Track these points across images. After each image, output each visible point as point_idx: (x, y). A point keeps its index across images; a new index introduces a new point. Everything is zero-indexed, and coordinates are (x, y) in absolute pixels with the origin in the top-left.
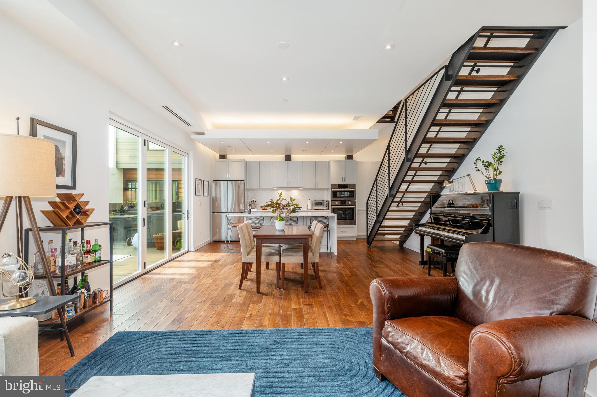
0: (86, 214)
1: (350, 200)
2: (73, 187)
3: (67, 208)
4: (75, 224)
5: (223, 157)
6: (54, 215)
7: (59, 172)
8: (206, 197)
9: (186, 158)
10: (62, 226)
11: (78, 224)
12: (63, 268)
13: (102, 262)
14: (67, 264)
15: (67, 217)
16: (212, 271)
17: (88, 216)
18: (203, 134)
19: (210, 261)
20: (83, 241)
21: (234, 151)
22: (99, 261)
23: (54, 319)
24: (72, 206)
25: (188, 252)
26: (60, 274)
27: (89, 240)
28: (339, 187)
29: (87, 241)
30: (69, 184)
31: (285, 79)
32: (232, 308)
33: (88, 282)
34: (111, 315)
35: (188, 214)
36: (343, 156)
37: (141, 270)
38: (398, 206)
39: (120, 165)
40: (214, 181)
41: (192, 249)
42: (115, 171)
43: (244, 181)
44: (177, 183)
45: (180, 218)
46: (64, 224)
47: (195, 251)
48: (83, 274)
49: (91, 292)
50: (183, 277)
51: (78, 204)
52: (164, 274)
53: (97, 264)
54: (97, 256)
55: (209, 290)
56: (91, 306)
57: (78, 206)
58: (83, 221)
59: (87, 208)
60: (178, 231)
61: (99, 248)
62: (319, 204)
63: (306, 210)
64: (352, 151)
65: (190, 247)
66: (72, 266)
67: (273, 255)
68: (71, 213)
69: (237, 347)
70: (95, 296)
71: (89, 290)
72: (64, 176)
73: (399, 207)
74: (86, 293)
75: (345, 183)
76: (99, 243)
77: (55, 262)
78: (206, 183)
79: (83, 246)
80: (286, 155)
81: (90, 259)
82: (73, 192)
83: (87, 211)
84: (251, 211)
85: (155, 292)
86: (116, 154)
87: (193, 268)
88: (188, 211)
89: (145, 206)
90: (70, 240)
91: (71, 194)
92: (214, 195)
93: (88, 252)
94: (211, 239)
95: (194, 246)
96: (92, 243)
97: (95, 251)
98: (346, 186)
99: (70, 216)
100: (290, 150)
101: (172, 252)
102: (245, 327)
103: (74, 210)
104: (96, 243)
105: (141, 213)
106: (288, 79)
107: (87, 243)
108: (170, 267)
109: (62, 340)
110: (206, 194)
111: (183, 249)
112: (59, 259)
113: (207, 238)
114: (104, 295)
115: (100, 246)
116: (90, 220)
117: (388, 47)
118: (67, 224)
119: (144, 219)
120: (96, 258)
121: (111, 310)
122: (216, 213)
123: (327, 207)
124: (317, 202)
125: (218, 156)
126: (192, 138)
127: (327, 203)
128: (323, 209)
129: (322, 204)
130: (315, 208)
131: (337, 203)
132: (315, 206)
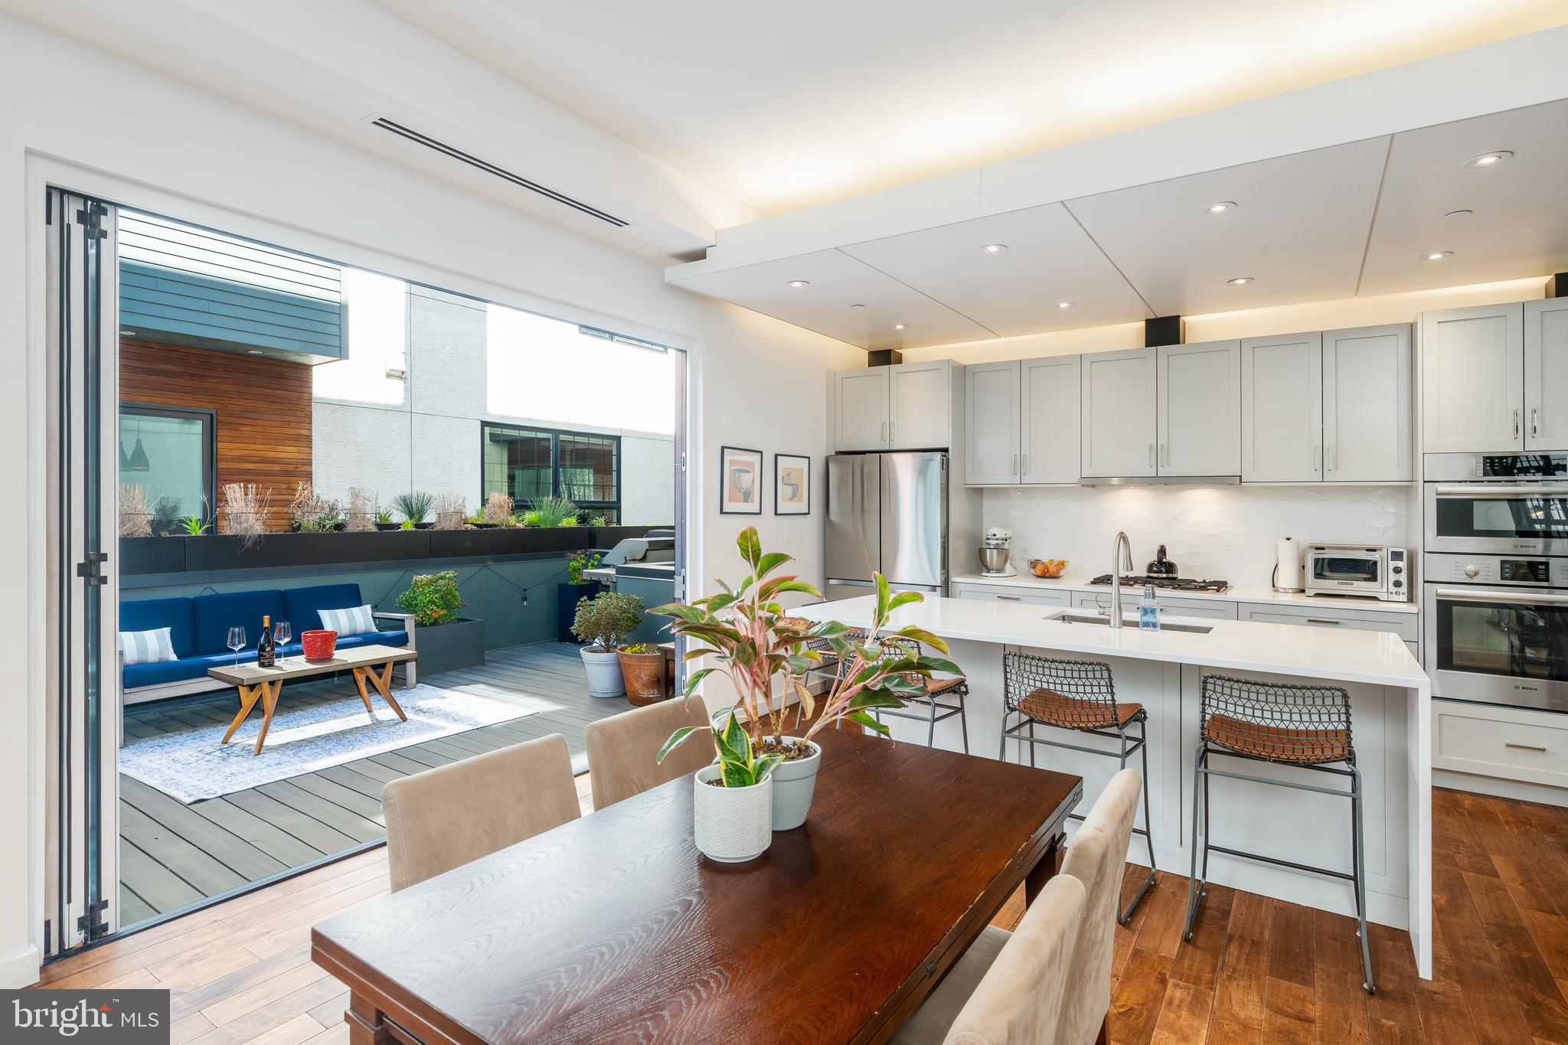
5: (883, 357)
18: (700, 255)
28: (1486, 474)
43: (946, 450)
100: (1172, 295)
110: (793, 505)
123: (1398, 584)
124: (1329, 555)
125: (864, 355)
126: (666, 281)
127: (1402, 564)
128: (1375, 598)
129: (1366, 569)
130: (1313, 584)
131: (1471, 568)
132: (1319, 575)
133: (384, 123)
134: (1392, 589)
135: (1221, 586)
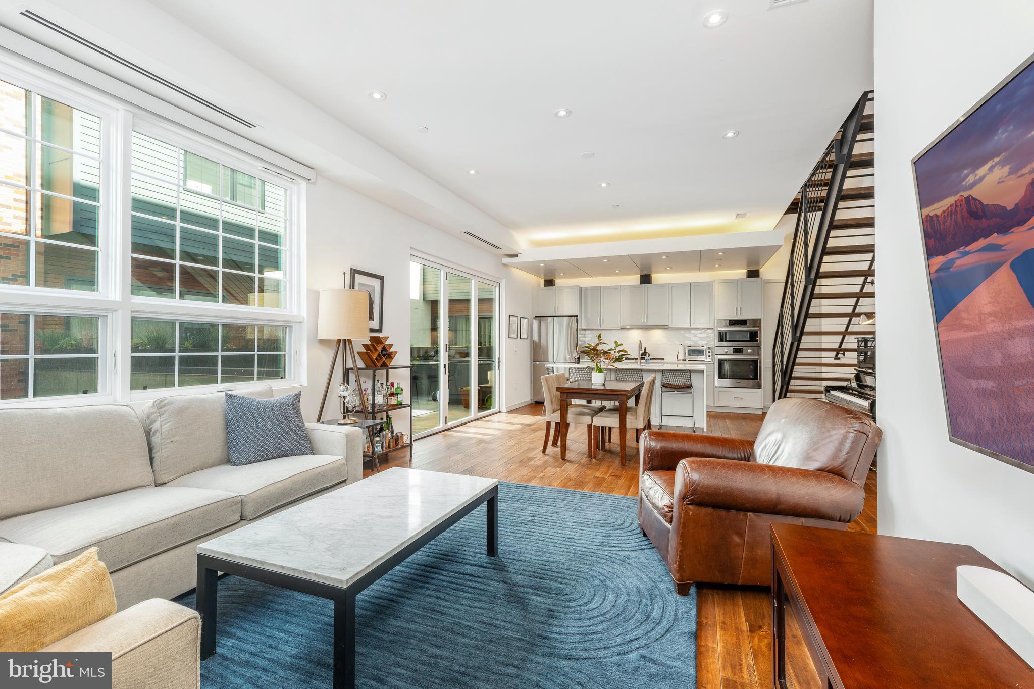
0: (390, 356)
1: (749, 347)
2: (380, 330)
3: (376, 350)
4: (381, 366)
5: (549, 283)
6: (366, 356)
7: (371, 317)
8: (525, 341)
9: (497, 289)
10: (372, 367)
11: (384, 366)
12: (373, 405)
13: (403, 406)
14: (376, 402)
15: (376, 359)
16: (520, 434)
17: (392, 358)
18: (516, 256)
19: (521, 424)
20: (388, 384)
21: (562, 274)
22: (401, 404)
23: (367, 452)
24: (379, 348)
25: (499, 412)
26: (371, 411)
27: (393, 383)
28: (729, 325)
29: (391, 383)
30: (377, 327)
31: (604, 185)
32: (526, 468)
33: (391, 424)
34: (411, 460)
35: (499, 362)
36: (743, 272)
37: (441, 425)
38: (836, 358)
39: (427, 296)
40: (536, 317)
41: (504, 409)
42: (421, 304)
43: (577, 316)
44: (485, 321)
45: (490, 367)
46: (373, 366)
47: (507, 413)
48: (387, 413)
49: (394, 434)
50: (485, 437)
51: (384, 347)
52: (466, 432)
53: (399, 406)
54: (399, 399)
55: (509, 451)
56: (394, 447)
57: (384, 349)
58: (388, 364)
59: (391, 350)
60: (489, 385)
61: (401, 392)
62: (695, 352)
63: (676, 361)
64: (758, 263)
65: (502, 407)
66: (380, 406)
67: (584, 415)
68: (379, 355)
69: (516, 495)
70: (397, 439)
71: (392, 433)
72: (373, 320)
73: (839, 359)
74: (390, 435)
75: (741, 317)
76: (401, 387)
77: (367, 400)
78: (525, 321)
79: (388, 388)
80: (642, 276)
81: (393, 401)
82: (380, 335)
83: (391, 353)
84: (580, 360)
85: (453, 447)
86: (423, 285)
87: (499, 429)
88: (499, 358)
89: (446, 351)
90: (378, 380)
91: (379, 337)
92: (536, 338)
93: (392, 394)
94: (531, 400)
95: (506, 406)
96: (396, 386)
97: (397, 394)
98: (743, 322)
99: (378, 358)
100: (649, 267)
101: (478, 411)
102: (533, 483)
103: (382, 352)
104: (399, 386)
105: (443, 359)
106: (608, 184)
107: (391, 385)
108: (475, 427)
109: (372, 471)
110: (524, 336)
111: (493, 408)
112: (370, 398)
113: (526, 397)
114: (405, 438)
115: (402, 390)
116: (393, 363)
117: (730, 135)
118: (376, 366)
119: (445, 365)
120: (398, 402)
121: (411, 456)
122: (537, 363)
123: (709, 356)
124: (692, 348)
125: (542, 282)
126: (503, 262)
127: (711, 351)
128: (704, 361)
129: (701, 352)
130: (689, 358)
131: (726, 350)
132: (689, 355)
133: (468, 233)
134: (708, 358)
135: (663, 359)
